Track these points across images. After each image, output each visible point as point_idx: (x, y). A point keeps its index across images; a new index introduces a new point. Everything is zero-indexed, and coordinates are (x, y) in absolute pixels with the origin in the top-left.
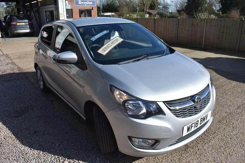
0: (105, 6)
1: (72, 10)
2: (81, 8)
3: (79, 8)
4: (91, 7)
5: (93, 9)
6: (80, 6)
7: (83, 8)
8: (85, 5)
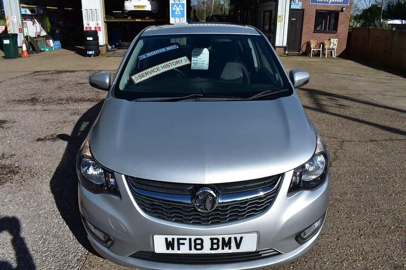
0: (393, 6)
1: (302, 10)
2: (319, 9)
3: (317, 8)
4: (338, 6)
5: (342, 11)
6: (319, 5)
7: (324, 9)
8: (328, 3)
